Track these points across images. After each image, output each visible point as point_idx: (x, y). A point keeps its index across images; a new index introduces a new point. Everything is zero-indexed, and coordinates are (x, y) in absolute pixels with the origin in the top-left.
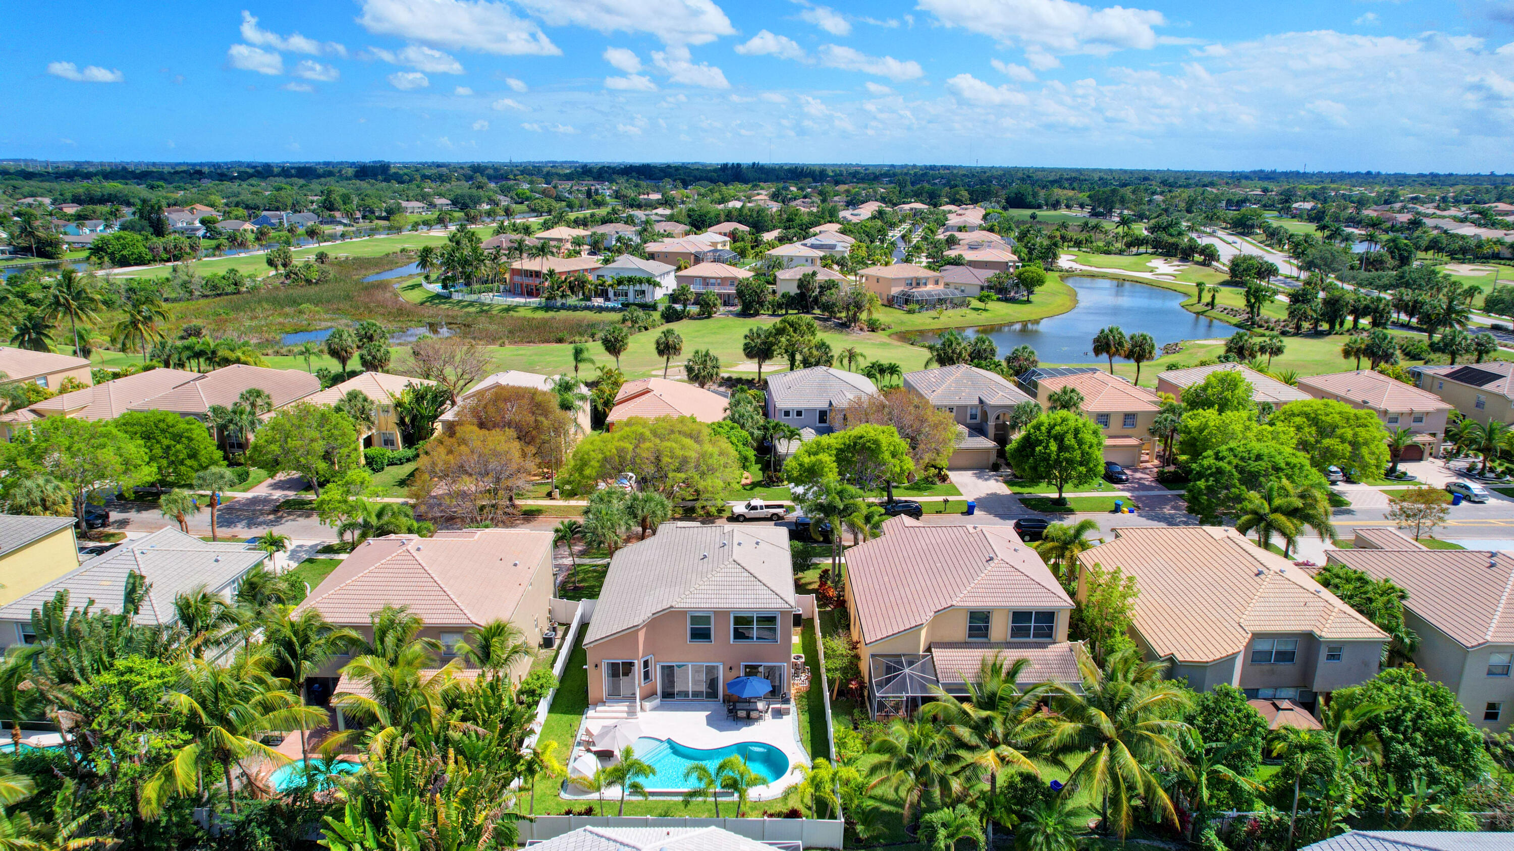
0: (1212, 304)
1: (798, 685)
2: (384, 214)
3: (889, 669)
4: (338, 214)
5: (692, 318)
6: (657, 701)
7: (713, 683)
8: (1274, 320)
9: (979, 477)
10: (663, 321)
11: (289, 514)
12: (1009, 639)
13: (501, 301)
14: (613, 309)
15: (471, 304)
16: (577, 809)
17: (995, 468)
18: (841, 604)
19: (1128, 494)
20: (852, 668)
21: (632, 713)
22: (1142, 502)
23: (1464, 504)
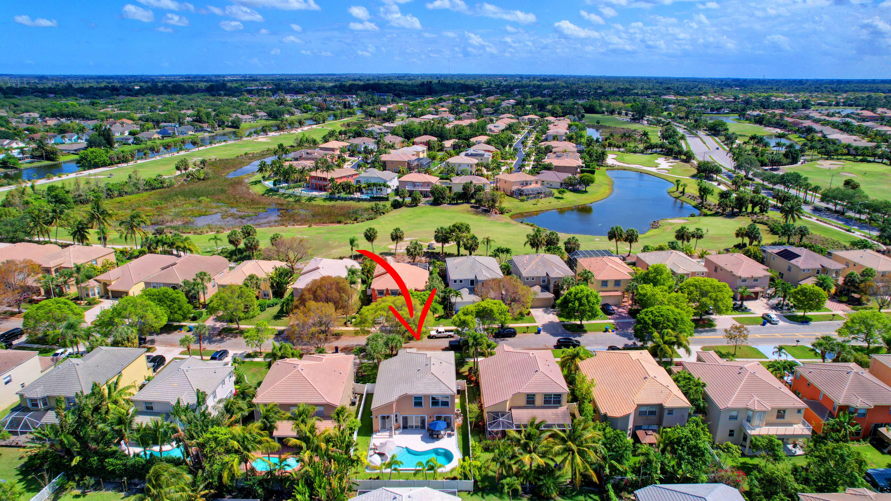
0: (683, 193)
1: (459, 421)
2: (230, 124)
3: (494, 418)
4: (205, 126)
5: (407, 206)
6: (401, 430)
7: (423, 422)
8: (713, 204)
9: (545, 312)
10: (392, 208)
11: (227, 336)
12: (543, 405)
13: (306, 194)
14: (365, 200)
15: (290, 196)
16: (373, 477)
17: (553, 307)
18: (477, 384)
19: (612, 321)
20: (480, 416)
21: (391, 436)
22: (619, 326)
23: (768, 325)
